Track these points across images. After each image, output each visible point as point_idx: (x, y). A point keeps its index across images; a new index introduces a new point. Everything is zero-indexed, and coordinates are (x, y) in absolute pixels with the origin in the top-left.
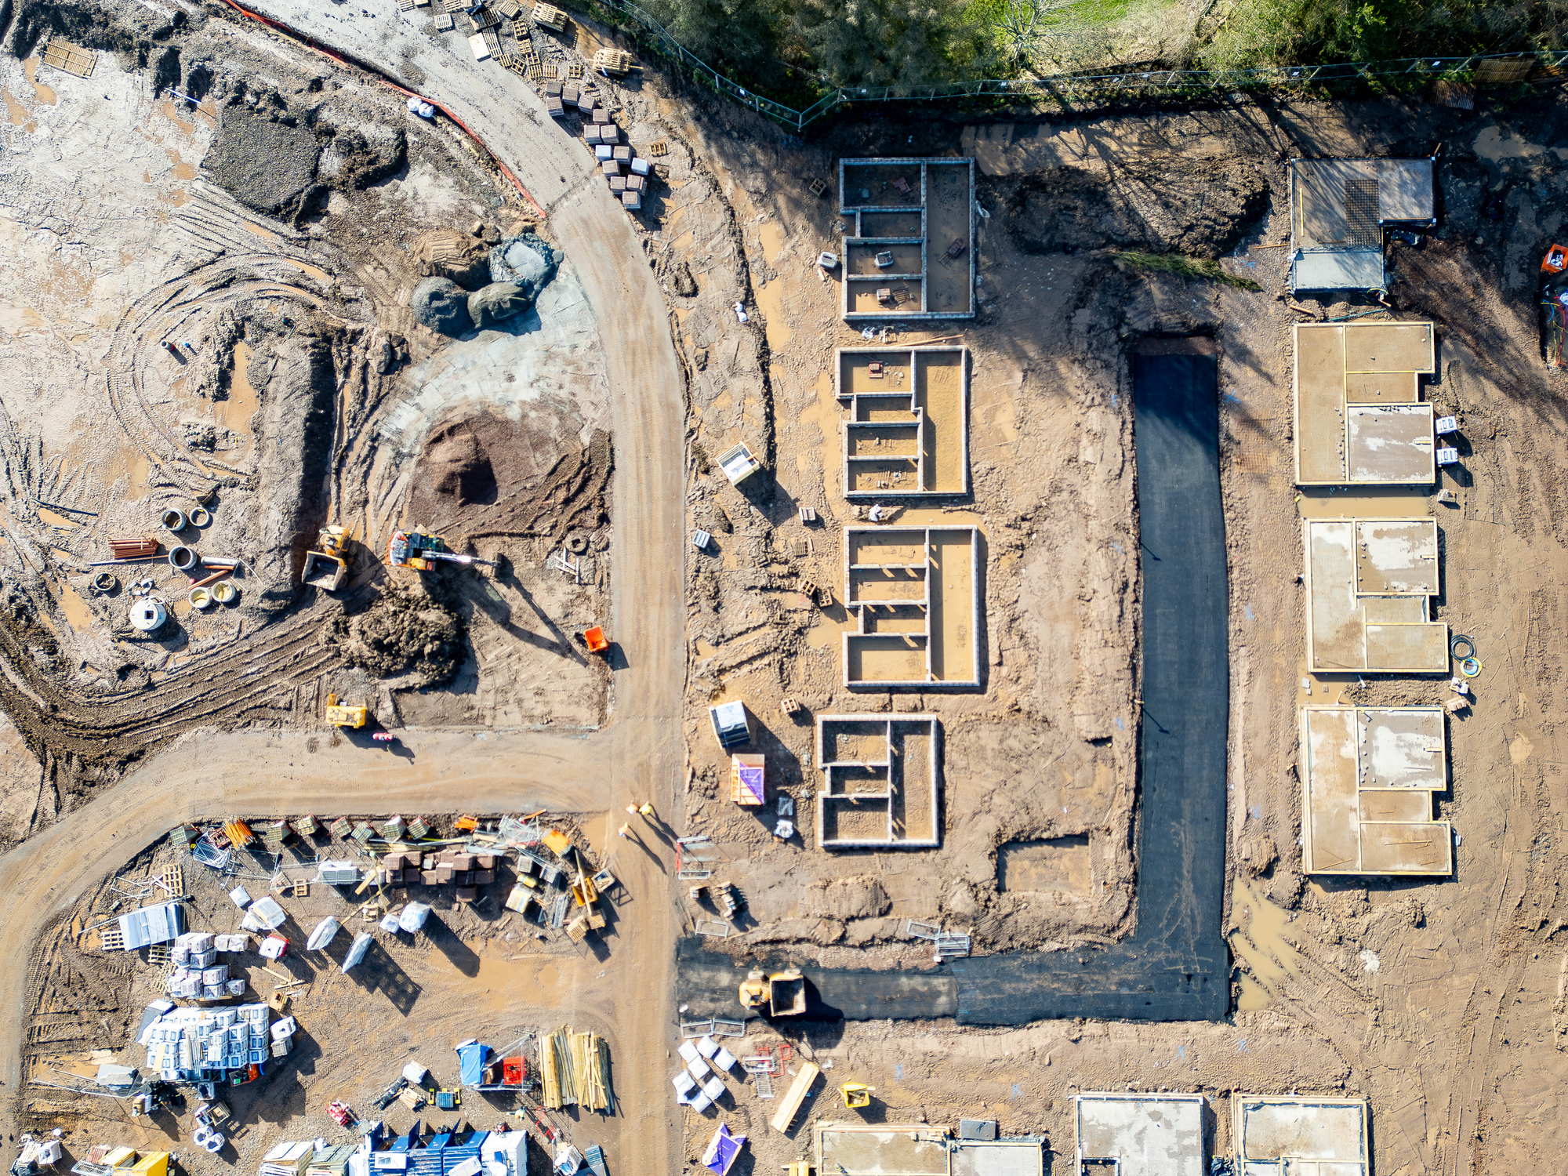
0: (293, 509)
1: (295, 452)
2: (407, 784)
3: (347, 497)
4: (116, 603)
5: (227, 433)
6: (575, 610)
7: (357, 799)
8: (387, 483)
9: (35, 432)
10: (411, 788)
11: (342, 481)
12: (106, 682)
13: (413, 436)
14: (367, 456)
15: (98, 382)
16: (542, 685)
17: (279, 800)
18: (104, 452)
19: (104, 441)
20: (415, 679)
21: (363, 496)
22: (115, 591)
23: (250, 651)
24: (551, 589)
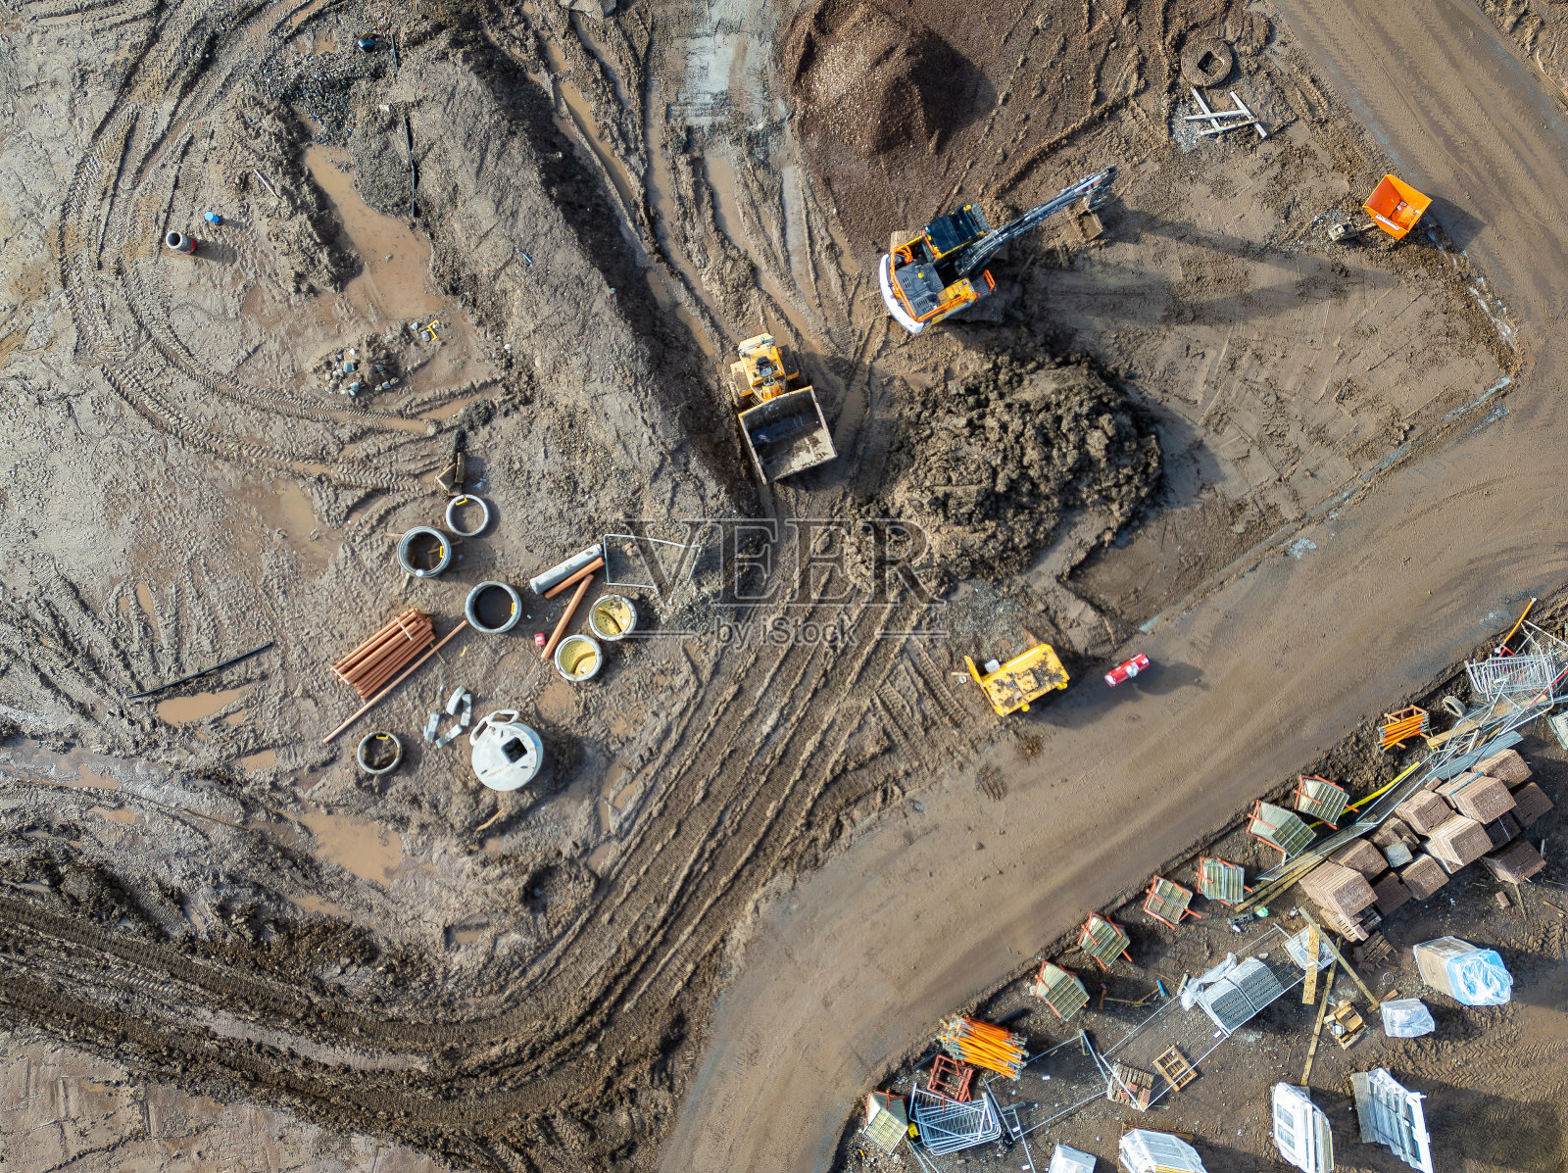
0: (641, 368)
1: (569, 258)
2: (1229, 732)
3: (716, 288)
4: (429, 776)
5: (406, 329)
6: (1298, 191)
7: (1154, 826)
8: (767, 210)
9: (46, 574)
10: (1240, 737)
11: (682, 264)
12: (515, 937)
13: (754, 88)
14: (697, 187)
15: (98, 404)
16: (1341, 373)
17: (1007, 929)
18: (203, 522)
19: (189, 502)
20: (1090, 528)
21: (742, 265)
22: (410, 757)
23: (740, 691)
24: (1221, 187)
